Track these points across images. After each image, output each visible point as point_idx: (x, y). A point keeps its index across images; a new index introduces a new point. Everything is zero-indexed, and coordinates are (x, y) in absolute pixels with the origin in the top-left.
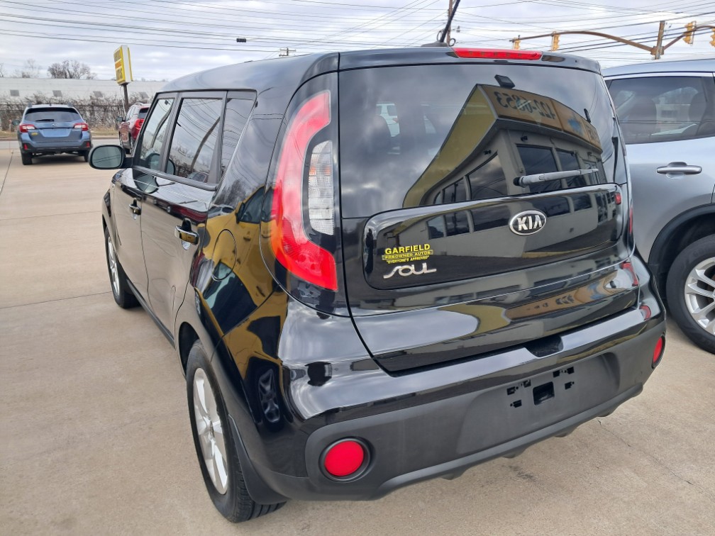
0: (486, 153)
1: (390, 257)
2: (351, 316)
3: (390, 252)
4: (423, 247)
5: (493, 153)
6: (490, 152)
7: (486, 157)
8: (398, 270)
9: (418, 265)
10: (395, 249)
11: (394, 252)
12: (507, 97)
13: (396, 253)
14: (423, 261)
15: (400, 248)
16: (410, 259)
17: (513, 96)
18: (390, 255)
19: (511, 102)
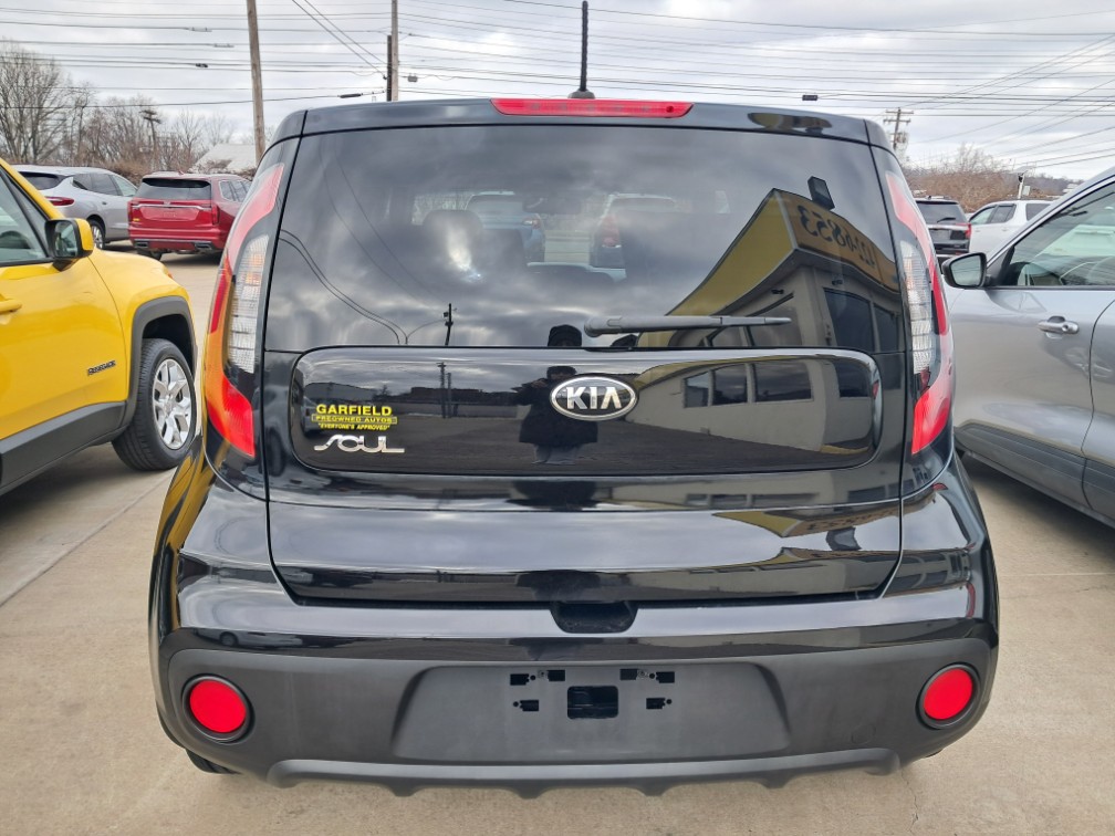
0: (776, 292)
1: (323, 417)
2: (267, 500)
3: (324, 411)
4: (379, 410)
5: (786, 293)
6: (782, 292)
7: (775, 298)
8: (336, 441)
9: (371, 438)
10: (333, 407)
11: (330, 411)
12: (818, 219)
13: (333, 413)
14: (379, 433)
15: (340, 407)
16: (356, 426)
17: (829, 221)
18: (323, 416)
19: (823, 230)
